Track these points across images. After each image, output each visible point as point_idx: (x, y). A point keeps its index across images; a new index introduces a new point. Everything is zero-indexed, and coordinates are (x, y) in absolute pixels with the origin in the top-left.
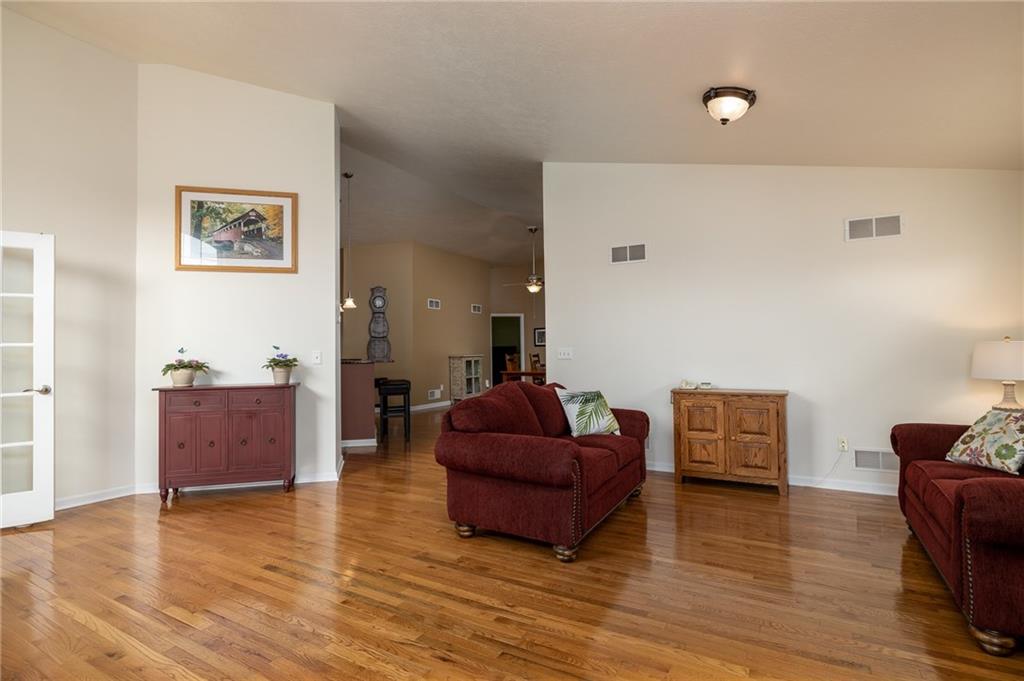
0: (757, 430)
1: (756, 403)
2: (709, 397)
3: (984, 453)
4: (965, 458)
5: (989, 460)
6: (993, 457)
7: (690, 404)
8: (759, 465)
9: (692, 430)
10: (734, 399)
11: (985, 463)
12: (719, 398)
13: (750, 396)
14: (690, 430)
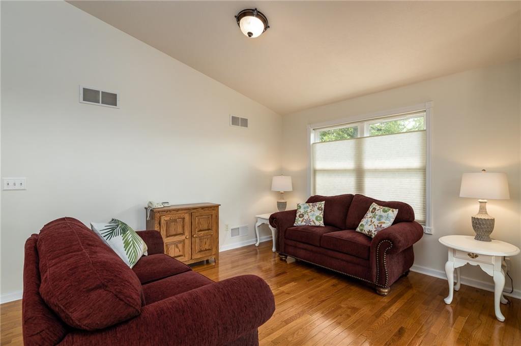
0: (206, 228)
1: (206, 212)
2: (180, 212)
3: (311, 220)
4: (304, 224)
5: (314, 223)
6: (315, 221)
7: (168, 218)
8: (207, 249)
9: (170, 236)
10: (195, 211)
11: (312, 224)
12: (185, 212)
13: (203, 208)
14: (167, 237)
